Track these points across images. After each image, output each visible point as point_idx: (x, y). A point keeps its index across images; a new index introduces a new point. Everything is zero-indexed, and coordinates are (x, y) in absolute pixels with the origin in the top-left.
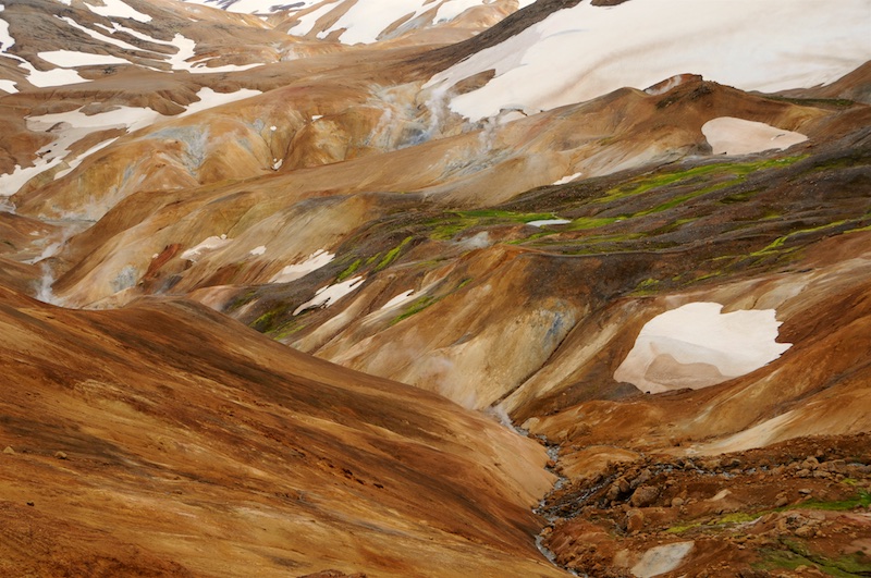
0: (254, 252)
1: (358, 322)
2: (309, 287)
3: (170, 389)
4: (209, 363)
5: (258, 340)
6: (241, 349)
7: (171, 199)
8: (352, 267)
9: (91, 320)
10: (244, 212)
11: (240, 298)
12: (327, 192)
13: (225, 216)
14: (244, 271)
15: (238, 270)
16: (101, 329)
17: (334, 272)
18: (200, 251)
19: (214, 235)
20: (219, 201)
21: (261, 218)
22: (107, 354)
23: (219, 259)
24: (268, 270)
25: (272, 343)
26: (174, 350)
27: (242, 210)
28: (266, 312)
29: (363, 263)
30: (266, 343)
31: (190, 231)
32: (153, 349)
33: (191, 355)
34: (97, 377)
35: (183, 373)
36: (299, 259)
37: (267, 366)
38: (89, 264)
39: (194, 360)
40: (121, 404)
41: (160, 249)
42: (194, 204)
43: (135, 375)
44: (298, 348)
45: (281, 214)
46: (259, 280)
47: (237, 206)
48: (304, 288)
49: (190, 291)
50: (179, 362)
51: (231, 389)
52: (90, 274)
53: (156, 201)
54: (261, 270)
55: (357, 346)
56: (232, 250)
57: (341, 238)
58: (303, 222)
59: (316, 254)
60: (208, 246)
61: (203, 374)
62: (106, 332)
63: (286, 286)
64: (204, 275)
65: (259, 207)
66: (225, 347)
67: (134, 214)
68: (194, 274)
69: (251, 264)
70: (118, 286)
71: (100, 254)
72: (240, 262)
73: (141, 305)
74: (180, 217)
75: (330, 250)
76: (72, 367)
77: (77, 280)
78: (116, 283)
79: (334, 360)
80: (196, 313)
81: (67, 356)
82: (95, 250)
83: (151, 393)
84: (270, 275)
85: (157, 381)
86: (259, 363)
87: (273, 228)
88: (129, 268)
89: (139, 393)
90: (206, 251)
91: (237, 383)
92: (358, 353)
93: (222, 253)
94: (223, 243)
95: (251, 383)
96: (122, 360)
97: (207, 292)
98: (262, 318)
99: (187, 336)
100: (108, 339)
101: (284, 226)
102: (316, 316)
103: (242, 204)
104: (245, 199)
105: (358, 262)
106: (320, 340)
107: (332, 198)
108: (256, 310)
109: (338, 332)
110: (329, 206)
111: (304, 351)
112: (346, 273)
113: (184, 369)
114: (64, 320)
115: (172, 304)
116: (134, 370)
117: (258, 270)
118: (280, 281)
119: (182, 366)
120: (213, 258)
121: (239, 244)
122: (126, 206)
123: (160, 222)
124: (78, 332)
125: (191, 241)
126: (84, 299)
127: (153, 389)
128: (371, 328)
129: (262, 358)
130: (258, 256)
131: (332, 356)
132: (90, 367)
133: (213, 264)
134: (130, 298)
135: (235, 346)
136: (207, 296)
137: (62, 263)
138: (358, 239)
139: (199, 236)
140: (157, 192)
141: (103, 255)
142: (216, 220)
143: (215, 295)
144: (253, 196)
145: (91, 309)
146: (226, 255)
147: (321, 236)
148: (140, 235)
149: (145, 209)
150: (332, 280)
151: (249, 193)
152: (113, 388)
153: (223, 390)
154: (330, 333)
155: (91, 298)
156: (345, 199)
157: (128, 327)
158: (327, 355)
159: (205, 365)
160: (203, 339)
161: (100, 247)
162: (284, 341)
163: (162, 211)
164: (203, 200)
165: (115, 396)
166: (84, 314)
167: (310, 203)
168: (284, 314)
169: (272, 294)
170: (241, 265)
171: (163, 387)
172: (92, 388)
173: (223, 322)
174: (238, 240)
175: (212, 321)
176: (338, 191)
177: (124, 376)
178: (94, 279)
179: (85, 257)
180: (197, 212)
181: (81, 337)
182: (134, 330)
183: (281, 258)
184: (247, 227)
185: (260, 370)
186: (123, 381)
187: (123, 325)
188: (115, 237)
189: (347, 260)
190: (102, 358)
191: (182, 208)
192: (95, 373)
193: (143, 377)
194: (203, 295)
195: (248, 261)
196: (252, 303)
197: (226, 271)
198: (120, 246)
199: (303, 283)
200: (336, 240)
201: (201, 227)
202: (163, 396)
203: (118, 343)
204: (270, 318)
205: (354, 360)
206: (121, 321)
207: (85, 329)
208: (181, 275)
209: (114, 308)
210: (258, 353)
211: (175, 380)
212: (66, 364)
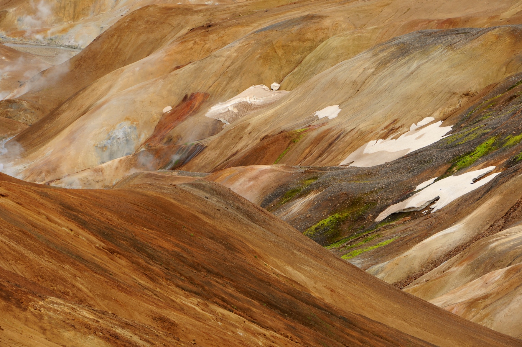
0: (321, 114)
1: (483, 242)
2: (405, 177)
3: (172, 324)
4: (237, 288)
5: (316, 257)
6: (289, 268)
7: (198, 20)
8: (481, 149)
9: (62, 204)
10: (311, 49)
11: (293, 187)
12: (450, 22)
13: (280, 52)
14: (303, 144)
15: (293, 142)
16: (75, 219)
17: (448, 155)
18: (237, 106)
19: (260, 82)
20: (272, 28)
21: (337, 59)
22: (81, 258)
23: (266, 122)
24: (340, 145)
25: (337, 263)
26: (184, 261)
27: (308, 44)
28: (332, 213)
29: (500, 144)
30: (328, 263)
31: (224, 74)
32: (152, 258)
33: (209, 272)
34: (63, 295)
35: (195, 300)
36: (393, 130)
37: (328, 300)
38: (65, 116)
39: (213, 280)
40: (97, 340)
41: (176, 99)
42: (233, 30)
43: (121, 296)
44: (380, 276)
45: (369, 55)
46: (326, 161)
47: (300, 37)
48: (397, 177)
49: (215, 170)
50: (191, 280)
51: (268, 333)
52: (66, 132)
53: (175, 23)
54: (330, 145)
55: (478, 282)
56: (287, 108)
57: (465, 100)
58: (404, 70)
59: (420, 124)
60: (250, 100)
61: (226, 304)
62: (83, 224)
63: (369, 173)
64: (240, 146)
65: (334, 41)
66: (262, 263)
67: (140, 42)
68: (224, 143)
69: (314, 134)
70: (106, 154)
71: (83, 100)
72: (298, 130)
73: (139, 186)
74: (209, 51)
75: (445, 119)
76: (28, 275)
77: (47, 138)
78: (103, 148)
79: (438, 301)
80: (222, 206)
81: (20, 258)
82: (77, 94)
83: (143, 327)
84: (344, 153)
85: (154, 308)
86: (315, 294)
87: (354, 76)
88: (126, 125)
89: (126, 325)
90: (246, 107)
91: (279, 323)
92: (480, 292)
93: (270, 112)
94: (273, 96)
95: (300, 327)
96: (104, 272)
97: (242, 173)
98: (325, 222)
99: (206, 241)
100: (84, 234)
101: (373, 74)
102: (412, 225)
103: (309, 35)
104: (314, 27)
105: (491, 141)
106: (416, 266)
107: (457, 33)
108: (316, 208)
109: (449, 255)
110: (451, 46)
111: (389, 281)
112: (468, 158)
113: (197, 294)
114: (22, 201)
115: (187, 188)
116: (120, 288)
117: (324, 144)
118: (359, 164)
119: (194, 289)
120: (256, 119)
121: (298, 100)
122: (128, 27)
123: (179, 57)
124: (41, 220)
125: (224, 90)
126: (55, 170)
127: (147, 322)
128: (503, 253)
129: (320, 286)
130: (326, 121)
131: (434, 293)
132: (55, 278)
133: (256, 129)
134: (123, 174)
135: (279, 263)
136: (242, 180)
137: (25, 110)
138: (494, 103)
139: (236, 83)
140: (178, 8)
141: (87, 104)
142: (266, 59)
143: (255, 178)
144: (327, 23)
145: (63, 185)
146: (276, 116)
147: (432, 94)
148: (146, 75)
149: (157, 34)
150: (444, 169)
151: (321, 17)
152: (86, 314)
153: (254, 334)
154: (435, 257)
155: (65, 168)
156: (477, 35)
157: (117, 220)
158: (426, 291)
159: (230, 290)
160: (230, 248)
161: (84, 89)
162: (357, 263)
163: (183, 40)
164: (248, 24)
165: (88, 327)
166: (52, 192)
167: (418, 40)
168: (360, 218)
169: (344, 184)
170: (299, 134)
171: (162, 319)
172: (55, 311)
173: (263, 223)
174: (297, 93)
175: (246, 220)
176: (467, 20)
177: (105, 297)
178: (71, 139)
179: (61, 104)
180: (237, 44)
181: (44, 230)
182: (126, 225)
183: (363, 126)
184: (313, 73)
185: (316, 306)
186: (102, 305)
187: (109, 215)
188: (108, 76)
189: (473, 137)
190: (73, 264)
191: (213, 37)
192: (61, 287)
193: (133, 301)
194: (234, 179)
195: (309, 128)
196: (311, 197)
197: (274, 142)
198: (113, 91)
199: (396, 171)
200: (457, 103)
201: (241, 68)
202: (161, 334)
203: (99, 243)
204: (338, 223)
205: (472, 304)
206: (106, 208)
207: (52, 217)
208: (205, 142)
209: (97, 187)
210: (314, 278)
211: (181, 309)
212: (19, 269)
